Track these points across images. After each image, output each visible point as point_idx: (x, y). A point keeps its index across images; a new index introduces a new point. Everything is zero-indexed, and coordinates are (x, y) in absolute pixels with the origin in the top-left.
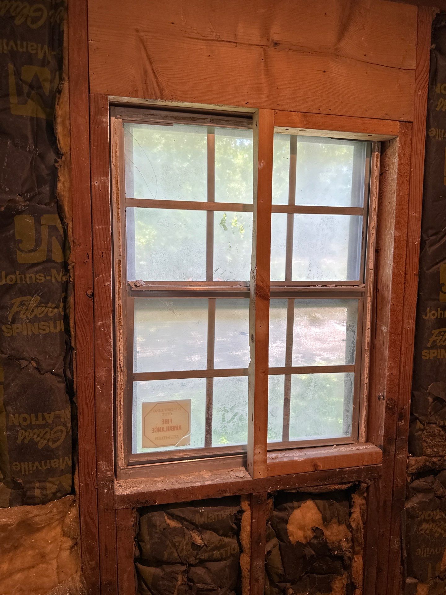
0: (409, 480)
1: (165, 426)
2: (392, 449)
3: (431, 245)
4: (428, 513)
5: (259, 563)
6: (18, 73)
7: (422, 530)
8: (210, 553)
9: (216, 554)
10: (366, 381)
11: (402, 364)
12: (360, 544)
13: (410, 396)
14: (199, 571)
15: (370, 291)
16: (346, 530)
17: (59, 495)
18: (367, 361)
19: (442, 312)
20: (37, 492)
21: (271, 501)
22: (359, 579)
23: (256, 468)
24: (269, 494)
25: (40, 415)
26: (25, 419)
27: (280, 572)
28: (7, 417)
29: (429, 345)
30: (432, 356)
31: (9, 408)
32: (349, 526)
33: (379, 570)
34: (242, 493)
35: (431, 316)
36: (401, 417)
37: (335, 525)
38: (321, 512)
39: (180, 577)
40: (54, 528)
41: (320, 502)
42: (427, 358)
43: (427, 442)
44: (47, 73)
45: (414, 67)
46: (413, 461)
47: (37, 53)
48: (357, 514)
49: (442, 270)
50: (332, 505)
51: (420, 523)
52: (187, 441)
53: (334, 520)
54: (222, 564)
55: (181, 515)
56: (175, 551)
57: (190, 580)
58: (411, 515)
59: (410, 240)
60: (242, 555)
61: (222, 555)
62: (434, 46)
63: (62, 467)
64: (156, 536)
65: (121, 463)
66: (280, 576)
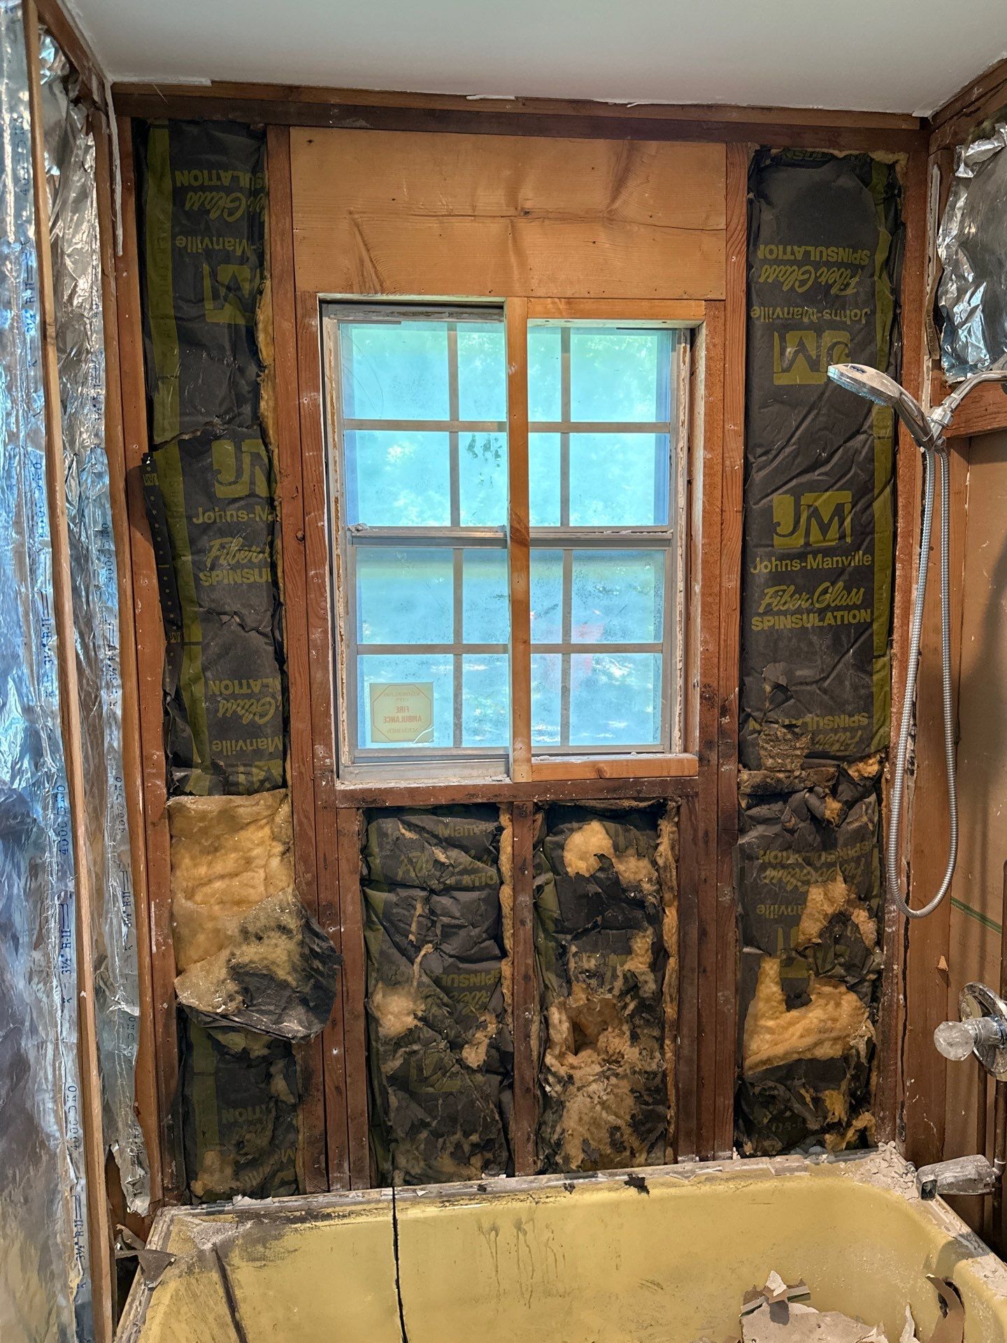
0: (744, 804)
1: (400, 715)
2: (713, 757)
3: (760, 470)
4: (773, 854)
5: (526, 899)
6: (214, 274)
7: (765, 878)
8: (458, 877)
9: (466, 880)
10: (680, 665)
11: (722, 637)
12: (671, 889)
13: (737, 683)
14: (445, 901)
15: (681, 539)
16: (650, 866)
17: (267, 785)
18: (680, 637)
19: (778, 563)
20: (242, 778)
21: (540, 817)
22: (671, 939)
23: (517, 768)
24: (536, 804)
25: (244, 682)
26: (227, 687)
27: (555, 915)
28: (206, 684)
29: (761, 610)
30: (766, 625)
31: (209, 674)
32: (654, 863)
33: (703, 933)
34: (499, 800)
35: (762, 569)
36: (724, 712)
37: (631, 858)
38: (611, 837)
39: (419, 906)
40: (262, 827)
41: (612, 826)
42: (759, 628)
43: (766, 749)
44: (246, 272)
45: (723, 226)
46: (745, 775)
47: (234, 250)
48: (664, 847)
49: (775, 504)
50: (627, 831)
51: (763, 867)
52: (429, 738)
53: (631, 851)
54: (475, 895)
55: (420, 824)
56: (412, 870)
57: (432, 912)
58: (747, 855)
59: (728, 463)
60: (502, 887)
61: (473, 882)
62: (751, 195)
63: (271, 749)
64: (388, 847)
65: (344, 759)
66: (556, 921)
